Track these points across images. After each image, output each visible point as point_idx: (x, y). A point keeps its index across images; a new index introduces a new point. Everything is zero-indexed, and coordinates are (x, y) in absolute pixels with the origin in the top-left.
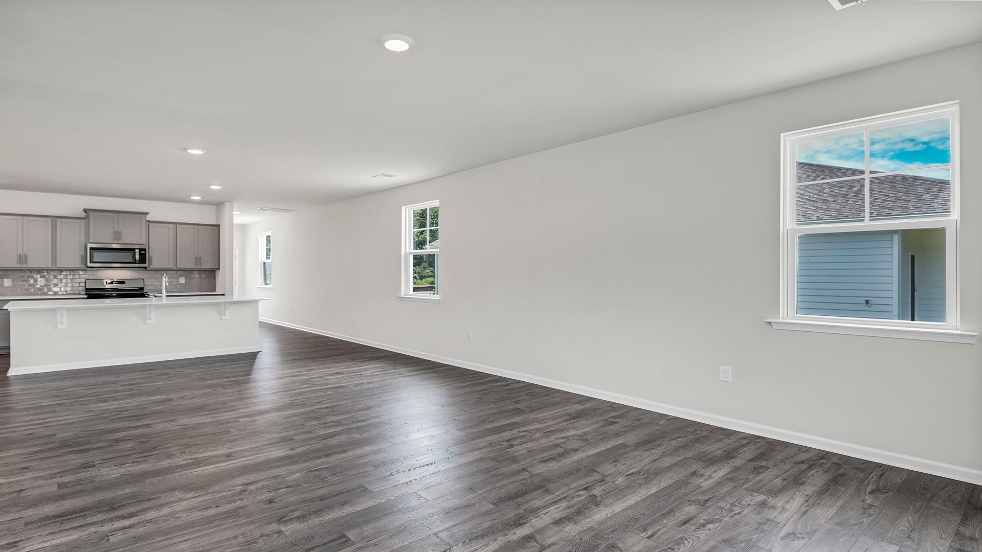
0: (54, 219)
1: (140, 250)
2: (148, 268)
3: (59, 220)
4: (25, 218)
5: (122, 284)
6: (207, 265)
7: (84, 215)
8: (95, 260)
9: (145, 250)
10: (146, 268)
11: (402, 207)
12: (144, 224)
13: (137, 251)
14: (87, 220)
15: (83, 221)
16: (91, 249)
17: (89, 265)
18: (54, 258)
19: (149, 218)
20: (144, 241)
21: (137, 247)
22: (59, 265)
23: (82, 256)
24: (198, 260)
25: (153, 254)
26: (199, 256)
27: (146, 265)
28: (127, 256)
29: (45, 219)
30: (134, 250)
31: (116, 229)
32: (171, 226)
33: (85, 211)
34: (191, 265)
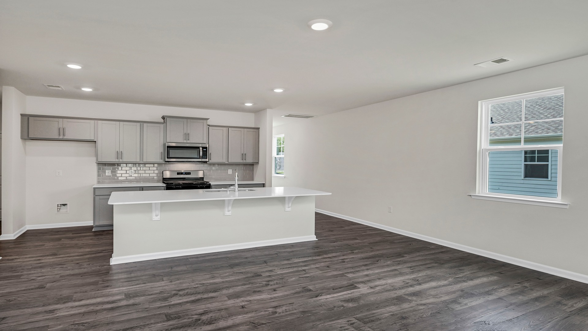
0: (142, 123)
1: (203, 148)
2: (208, 163)
3: (145, 125)
4: (121, 123)
5: (189, 174)
6: (249, 160)
7: (162, 121)
8: (170, 156)
9: (206, 148)
10: (206, 162)
11: (479, 101)
12: (206, 128)
13: (201, 149)
14: (165, 124)
15: (162, 126)
16: (168, 147)
17: (167, 160)
18: (142, 155)
19: (210, 122)
20: (205, 141)
21: (200, 145)
22: (145, 160)
23: (162, 152)
24: (244, 156)
25: (211, 151)
26: (245, 153)
27: (207, 160)
28: (194, 153)
29: (135, 124)
30: (199, 148)
31: (185, 132)
32: (224, 129)
33: (163, 118)
34: (239, 160)
